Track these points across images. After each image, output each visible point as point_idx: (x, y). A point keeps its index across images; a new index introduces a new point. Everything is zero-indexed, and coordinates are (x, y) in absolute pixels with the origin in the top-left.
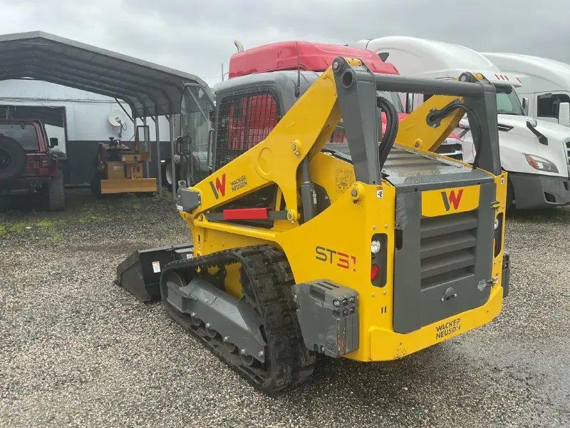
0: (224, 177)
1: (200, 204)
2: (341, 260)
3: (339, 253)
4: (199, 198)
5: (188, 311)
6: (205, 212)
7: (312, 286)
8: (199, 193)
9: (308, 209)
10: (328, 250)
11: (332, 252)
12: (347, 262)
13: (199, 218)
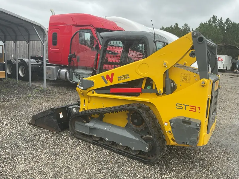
0: (113, 75)
1: (93, 86)
2: (191, 108)
3: (190, 106)
4: (93, 84)
5: (91, 134)
6: (95, 90)
7: (183, 119)
8: (93, 81)
9: (169, 89)
10: (183, 105)
11: (186, 106)
12: (195, 109)
13: (91, 92)
